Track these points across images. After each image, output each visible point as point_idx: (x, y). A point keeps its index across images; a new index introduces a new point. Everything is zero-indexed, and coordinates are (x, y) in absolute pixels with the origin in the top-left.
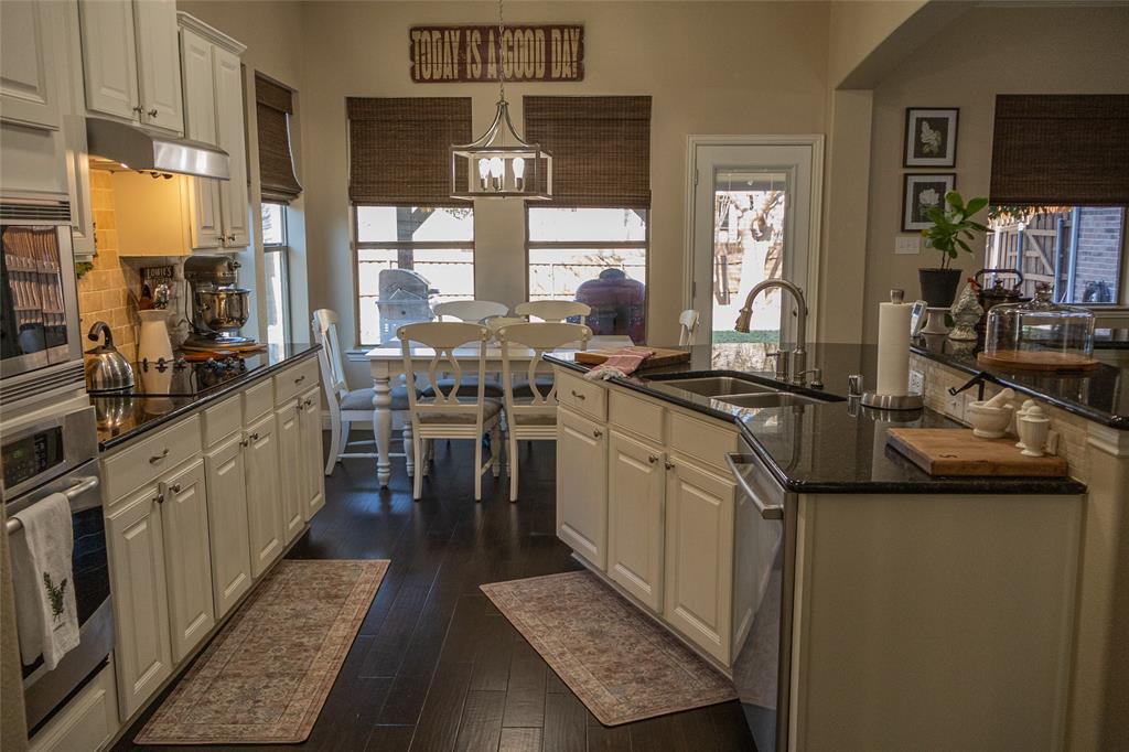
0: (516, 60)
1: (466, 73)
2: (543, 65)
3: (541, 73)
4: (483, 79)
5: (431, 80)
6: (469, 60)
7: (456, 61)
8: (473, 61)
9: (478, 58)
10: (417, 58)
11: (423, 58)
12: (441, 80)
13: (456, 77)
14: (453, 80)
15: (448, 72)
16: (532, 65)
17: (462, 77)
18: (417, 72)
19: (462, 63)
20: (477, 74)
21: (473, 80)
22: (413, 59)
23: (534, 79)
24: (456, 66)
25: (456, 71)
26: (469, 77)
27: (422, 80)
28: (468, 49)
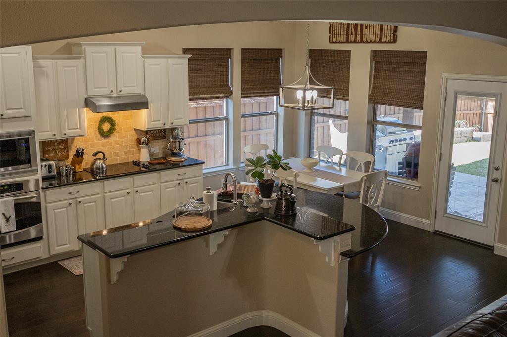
0: (368, 33)
1: (348, 39)
2: (379, 35)
3: (378, 39)
4: (355, 42)
5: (336, 42)
6: (350, 33)
7: (345, 33)
8: (352, 34)
9: (354, 33)
10: (331, 32)
11: (334, 32)
12: (340, 42)
13: (345, 41)
14: (344, 42)
15: (342, 39)
16: (374, 35)
17: (347, 41)
18: (331, 39)
19: (347, 34)
20: (353, 39)
21: (351, 42)
22: (330, 33)
23: (375, 42)
24: (345, 36)
25: (345, 38)
26: (350, 41)
27: (333, 42)
28: (350, 28)
